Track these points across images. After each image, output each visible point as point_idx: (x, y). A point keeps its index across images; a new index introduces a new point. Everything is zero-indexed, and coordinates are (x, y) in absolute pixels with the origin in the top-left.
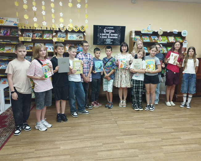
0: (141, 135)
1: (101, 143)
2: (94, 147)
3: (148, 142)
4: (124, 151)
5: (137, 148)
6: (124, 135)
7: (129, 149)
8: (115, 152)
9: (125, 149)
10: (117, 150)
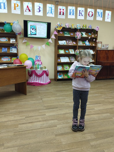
0: (61, 108)
1: (24, 116)
2: (16, 120)
3: (67, 113)
4: (44, 122)
5: (56, 119)
6: (47, 109)
7: (49, 120)
8: (35, 124)
9: (45, 120)
10: (38, 121)
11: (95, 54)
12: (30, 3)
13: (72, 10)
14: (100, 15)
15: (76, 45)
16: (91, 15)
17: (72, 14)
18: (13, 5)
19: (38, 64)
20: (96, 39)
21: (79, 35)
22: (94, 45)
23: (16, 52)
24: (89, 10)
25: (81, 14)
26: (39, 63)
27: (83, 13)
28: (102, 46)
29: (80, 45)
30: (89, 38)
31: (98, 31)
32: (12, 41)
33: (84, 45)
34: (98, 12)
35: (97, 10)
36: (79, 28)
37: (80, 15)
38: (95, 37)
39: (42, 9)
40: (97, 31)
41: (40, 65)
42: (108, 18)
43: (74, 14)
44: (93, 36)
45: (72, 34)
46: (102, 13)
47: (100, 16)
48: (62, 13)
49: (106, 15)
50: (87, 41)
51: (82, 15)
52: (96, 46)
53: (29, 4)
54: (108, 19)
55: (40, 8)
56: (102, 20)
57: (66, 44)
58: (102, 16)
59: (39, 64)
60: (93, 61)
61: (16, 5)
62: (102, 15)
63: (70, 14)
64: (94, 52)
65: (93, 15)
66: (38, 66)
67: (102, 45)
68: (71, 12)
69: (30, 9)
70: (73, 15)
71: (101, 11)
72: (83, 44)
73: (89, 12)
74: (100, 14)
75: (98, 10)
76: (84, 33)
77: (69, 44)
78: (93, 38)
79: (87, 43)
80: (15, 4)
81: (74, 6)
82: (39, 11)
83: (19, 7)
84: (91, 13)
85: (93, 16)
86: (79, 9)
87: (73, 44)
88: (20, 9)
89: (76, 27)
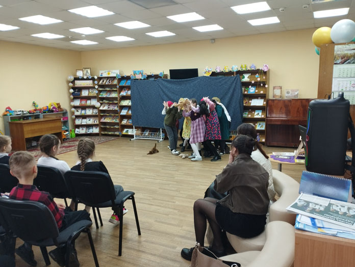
11: (265, 105)
20: (264, 83)
22: (262, 92)
28: (286, 93)
30: (253, 82)
33: (246, 92)
36: (235, 70)
38: (262, 80)
40: (266, 71)
44: (259, 79)
50: (250, 87)
52: (265, 93)
60: (263, 116)
64: (265, 103)
76: (247, 76)
78: (260, 82)
79: (252, 90)
89: (231, 70)
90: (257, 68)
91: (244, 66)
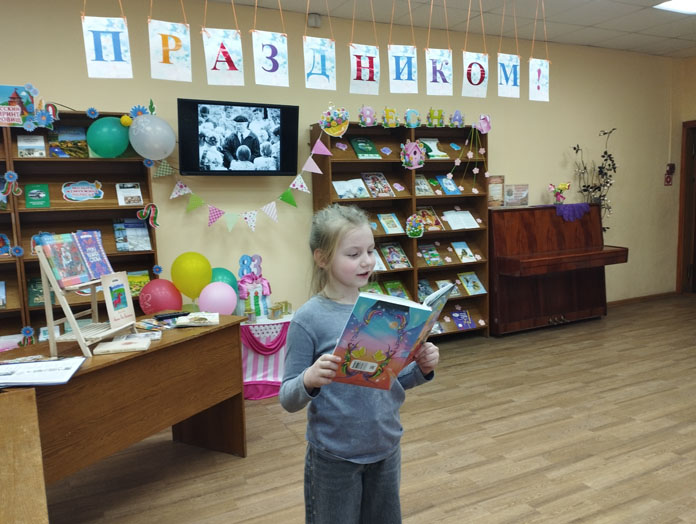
11: (483, 227)
12: (232, 32)
13: (405, 61)
14: (512, 77)
15: (407, 195)
16: (479, 77)
17: (404, 75)
18: (155, 43)
19: (256, 294)
20: (482, 165)
21: (415, 153)
22: (475, 191)
23: (147, 247)
24: (469, 57)
25: (438, 75)
26: (258, 288)
27: (448, 72)
28: (506, 193)
29: (423, 194)
30: (458, 162)
31: (486, 135)
32: (127, 195)
33: (439, 192)
34: (503, 65)
35: (496, 57)
36: (414, 125)
37: (435, 81)
38: (477, 158)
39: (283, 57)
40: (485, 132)
41: (265, 296)
42: (539, 88)
43: (415, 76)
44: (470, 155)
45: (387, 151)
46: (518, 68)
47: (511, 82)
48: (365, 73)
49: (533, 74)
50: (450, 176)
51: (445, 81)
52: (483, 193)
53: (227, 36)
54: (540, 91)
55: (275, 52)
56: (518, 96)
57: (365, 194)
58: (518, 81)
59: (260, 295)
60: (479, 257)
61: (172, 43)
62: (518, 76)
63: (398, 77)
64: (480, 221)
65: (486, 75)
66: (257, 304)
67: (506, 190)
68: (402, 66)
69: (234, 58)
70: (410, 78)
71: (511, 60)
72: (434, 189)
73: (470, 66)
74: (508, 70)
75: (503, 58)
76: (433, 144)
77: (381, 195)
78: (473, 164)
79: (449, 186)
80: (165, 38)
81: (410, 45)
82: (270, 68)
83: (186, 49)
84: (476, 70)
85: (486, 80)
86: (432, 54)
87: (395, 190)
88: (189, 59)
89: (402, 121)
90: (467, 123)
91: (436, 114)
